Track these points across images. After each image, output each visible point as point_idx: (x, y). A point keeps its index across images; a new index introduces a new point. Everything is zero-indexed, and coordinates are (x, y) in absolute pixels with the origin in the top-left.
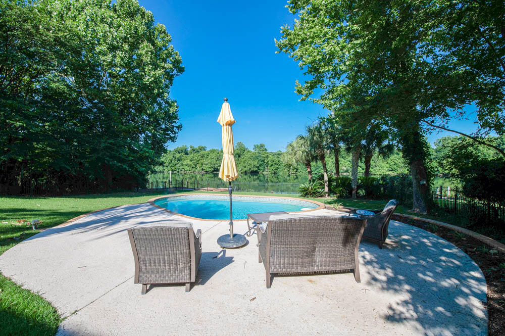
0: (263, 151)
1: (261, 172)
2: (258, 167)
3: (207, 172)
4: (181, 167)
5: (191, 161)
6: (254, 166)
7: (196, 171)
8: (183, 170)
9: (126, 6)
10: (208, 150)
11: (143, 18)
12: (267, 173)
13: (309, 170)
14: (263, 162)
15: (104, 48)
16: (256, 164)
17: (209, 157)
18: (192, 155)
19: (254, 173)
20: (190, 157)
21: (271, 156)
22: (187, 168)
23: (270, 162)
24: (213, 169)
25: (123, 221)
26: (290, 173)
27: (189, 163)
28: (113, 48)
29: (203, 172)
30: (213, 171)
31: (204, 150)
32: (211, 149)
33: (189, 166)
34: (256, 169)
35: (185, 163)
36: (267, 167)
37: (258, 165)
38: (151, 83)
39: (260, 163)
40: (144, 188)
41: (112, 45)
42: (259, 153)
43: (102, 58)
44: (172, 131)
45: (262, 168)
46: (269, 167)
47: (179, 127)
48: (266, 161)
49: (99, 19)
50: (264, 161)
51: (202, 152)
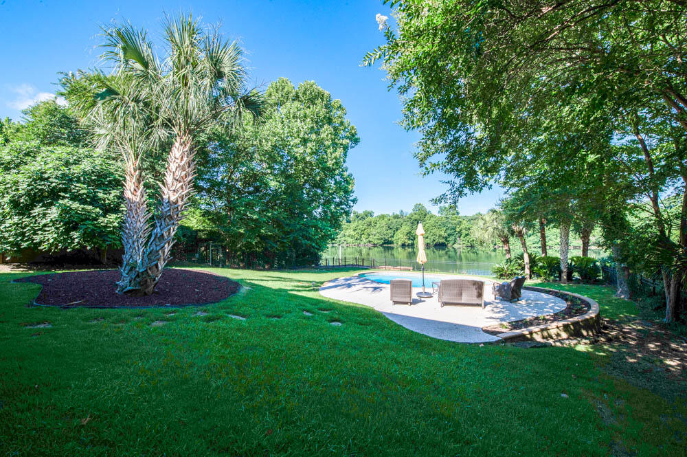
0: (454, 214)
1: (450, 245)
2: (446, 238)
3: (375, 245)
4: (343, 239)
5: (355, 230)
6: (440, 236)
7: (362, 243)
8: (345, 243)
9: (308, 93)
10: (375, 215)
11: (323, 100)
12: (459, 246)
13: (507, 248)
14: (452, 231)
15: (298, 141)
16: (442, 233)
17: (378, 226)
18: (356, 223)
19: (441, 246)
20: (353, 225)
21: (464, 222)
22: (350, 240)
23: (463, 231)
24: (382, 241)
25: (353, 286)
26: (496, 247)
27: (352, 233)
28: (305, 141)
29: (370, 245)
30: (383, 244)
31: (372, 216)
32: (380, 214)
33: (352, 237)
34: (443, 241)
35: (347, 234)
36: (460, 237)
37: (446, 235)
38: (333, 165)
39: (449, 231)
40: (317, 265)
41: (304, 138)
42: (447, 218)
43: (296, 150)
44: (346, 205)
45: (451, 238)
46: (462, 238)
47: (354, 201)
48: (458, 230)
49: (291, 116)
50: (454, 229)
51: (369, 219)
